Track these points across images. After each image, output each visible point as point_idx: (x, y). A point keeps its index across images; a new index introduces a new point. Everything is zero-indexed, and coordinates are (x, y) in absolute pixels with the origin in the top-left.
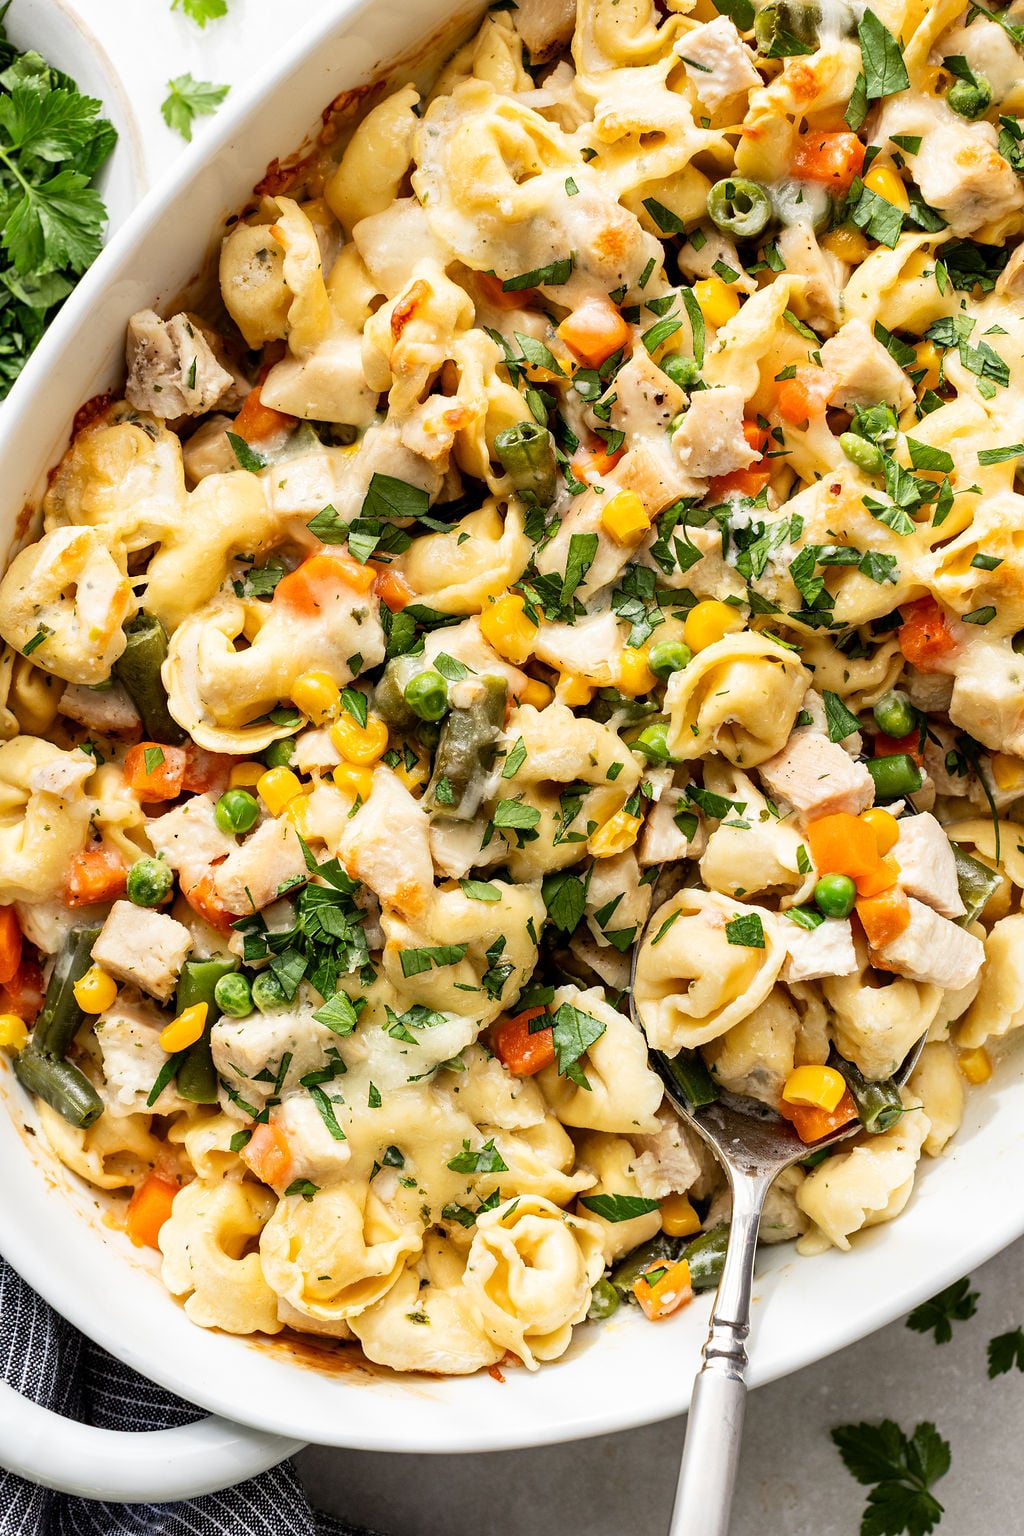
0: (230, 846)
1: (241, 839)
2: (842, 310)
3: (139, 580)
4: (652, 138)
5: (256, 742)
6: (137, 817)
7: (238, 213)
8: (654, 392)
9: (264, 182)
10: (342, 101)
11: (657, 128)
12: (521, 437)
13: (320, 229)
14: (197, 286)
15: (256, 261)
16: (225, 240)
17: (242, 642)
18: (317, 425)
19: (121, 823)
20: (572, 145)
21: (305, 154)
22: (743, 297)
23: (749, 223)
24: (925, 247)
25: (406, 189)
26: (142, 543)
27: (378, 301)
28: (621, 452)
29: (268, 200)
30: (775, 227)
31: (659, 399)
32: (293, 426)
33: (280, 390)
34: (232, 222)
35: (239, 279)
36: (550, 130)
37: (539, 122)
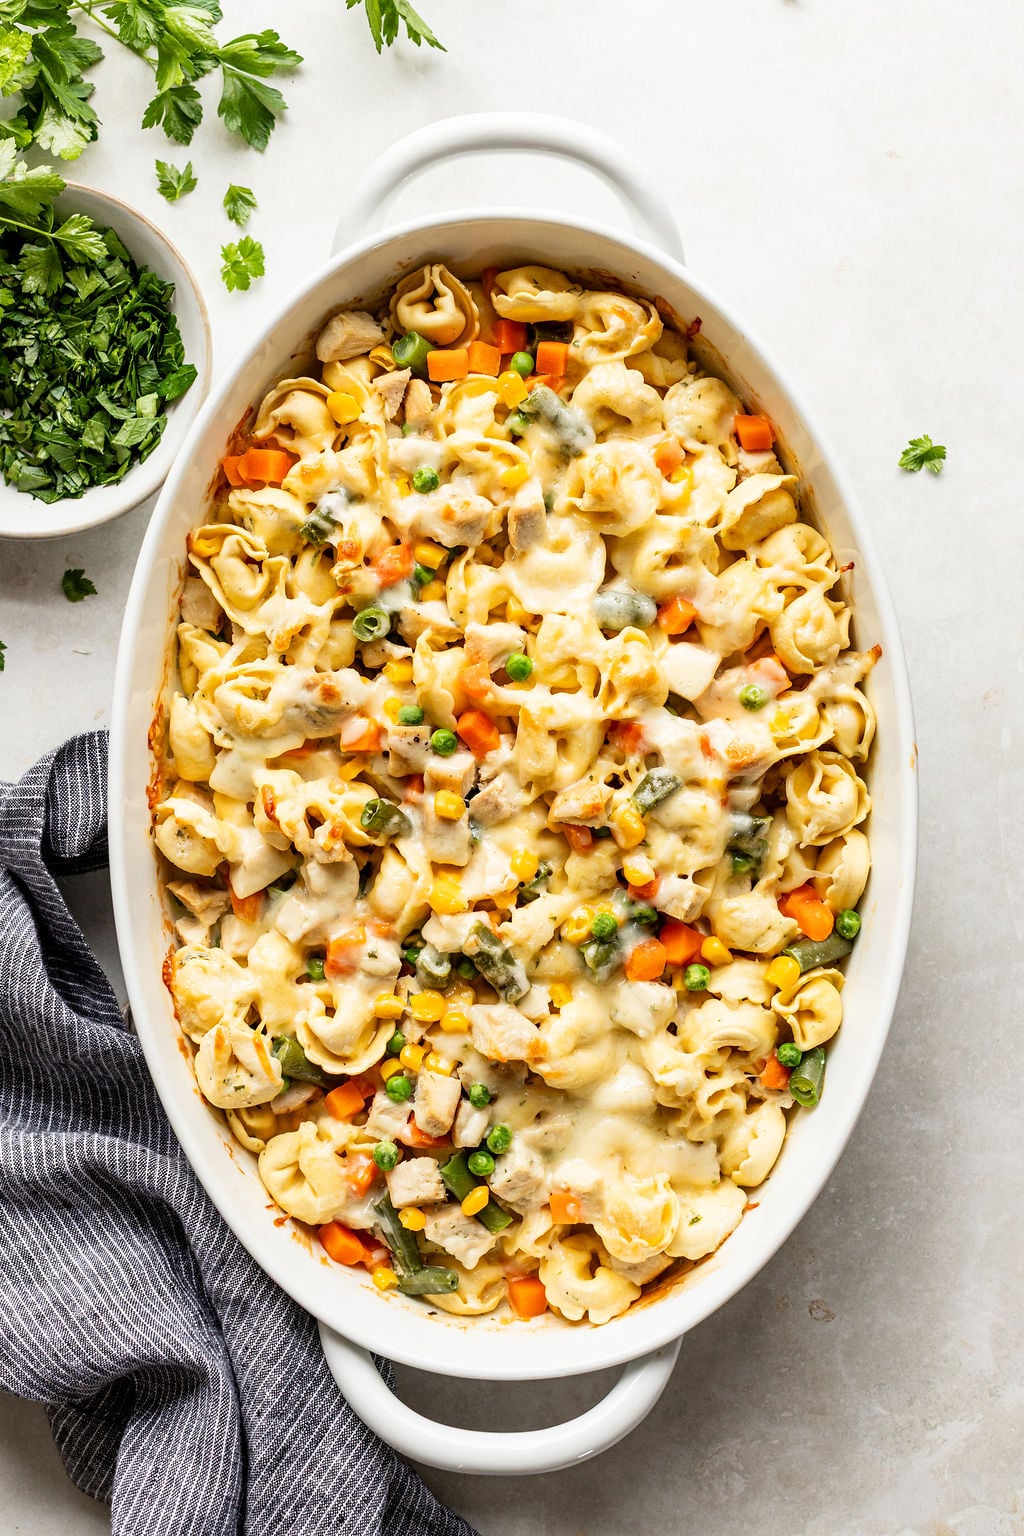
0: (409, 1106)
1: (411, 1098)
2: (458, 626)
3: (260, 1027)
4: (305, 630)
5: (378, 1050)
6: (354, 1131)
7: (151, 825)
8: (411, 739)
9: (151, 799)
10: (152, 734)
11: (303, 623)
12: (371, 812)
13: (193, 796)
14: (161, 872)
15: (180, 839)
16: (156, 841)
17: (330, 1011)
18: (274, 885)
19: (350, 1140)
20: (271, 664)
21: (156, 769)
22: (409, 659)
23: (384, 626)
24: (468, 563)
25: (217, 749)
26: (245, 1011)
27: (250, 806)
28: (422, 776)
29: (159, 807)
30: (395, 617)
31: (417, 740)
32: (264, 895)
33: (243, 885)
34: (152, 830)
35: (180, 854)
36: (258, 665)
37: (249, 666)
